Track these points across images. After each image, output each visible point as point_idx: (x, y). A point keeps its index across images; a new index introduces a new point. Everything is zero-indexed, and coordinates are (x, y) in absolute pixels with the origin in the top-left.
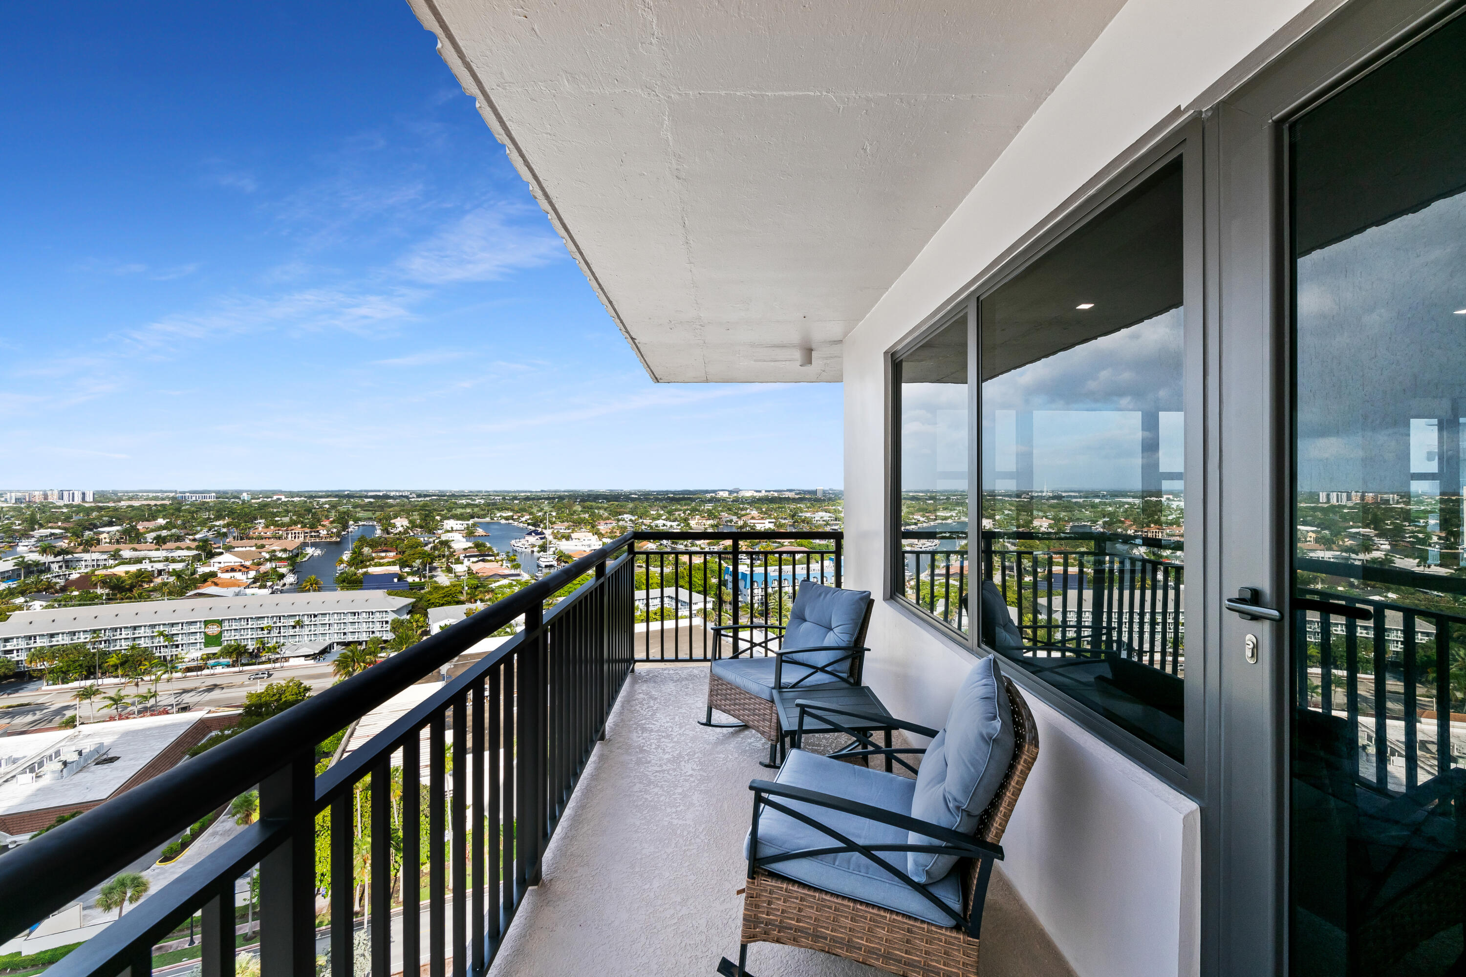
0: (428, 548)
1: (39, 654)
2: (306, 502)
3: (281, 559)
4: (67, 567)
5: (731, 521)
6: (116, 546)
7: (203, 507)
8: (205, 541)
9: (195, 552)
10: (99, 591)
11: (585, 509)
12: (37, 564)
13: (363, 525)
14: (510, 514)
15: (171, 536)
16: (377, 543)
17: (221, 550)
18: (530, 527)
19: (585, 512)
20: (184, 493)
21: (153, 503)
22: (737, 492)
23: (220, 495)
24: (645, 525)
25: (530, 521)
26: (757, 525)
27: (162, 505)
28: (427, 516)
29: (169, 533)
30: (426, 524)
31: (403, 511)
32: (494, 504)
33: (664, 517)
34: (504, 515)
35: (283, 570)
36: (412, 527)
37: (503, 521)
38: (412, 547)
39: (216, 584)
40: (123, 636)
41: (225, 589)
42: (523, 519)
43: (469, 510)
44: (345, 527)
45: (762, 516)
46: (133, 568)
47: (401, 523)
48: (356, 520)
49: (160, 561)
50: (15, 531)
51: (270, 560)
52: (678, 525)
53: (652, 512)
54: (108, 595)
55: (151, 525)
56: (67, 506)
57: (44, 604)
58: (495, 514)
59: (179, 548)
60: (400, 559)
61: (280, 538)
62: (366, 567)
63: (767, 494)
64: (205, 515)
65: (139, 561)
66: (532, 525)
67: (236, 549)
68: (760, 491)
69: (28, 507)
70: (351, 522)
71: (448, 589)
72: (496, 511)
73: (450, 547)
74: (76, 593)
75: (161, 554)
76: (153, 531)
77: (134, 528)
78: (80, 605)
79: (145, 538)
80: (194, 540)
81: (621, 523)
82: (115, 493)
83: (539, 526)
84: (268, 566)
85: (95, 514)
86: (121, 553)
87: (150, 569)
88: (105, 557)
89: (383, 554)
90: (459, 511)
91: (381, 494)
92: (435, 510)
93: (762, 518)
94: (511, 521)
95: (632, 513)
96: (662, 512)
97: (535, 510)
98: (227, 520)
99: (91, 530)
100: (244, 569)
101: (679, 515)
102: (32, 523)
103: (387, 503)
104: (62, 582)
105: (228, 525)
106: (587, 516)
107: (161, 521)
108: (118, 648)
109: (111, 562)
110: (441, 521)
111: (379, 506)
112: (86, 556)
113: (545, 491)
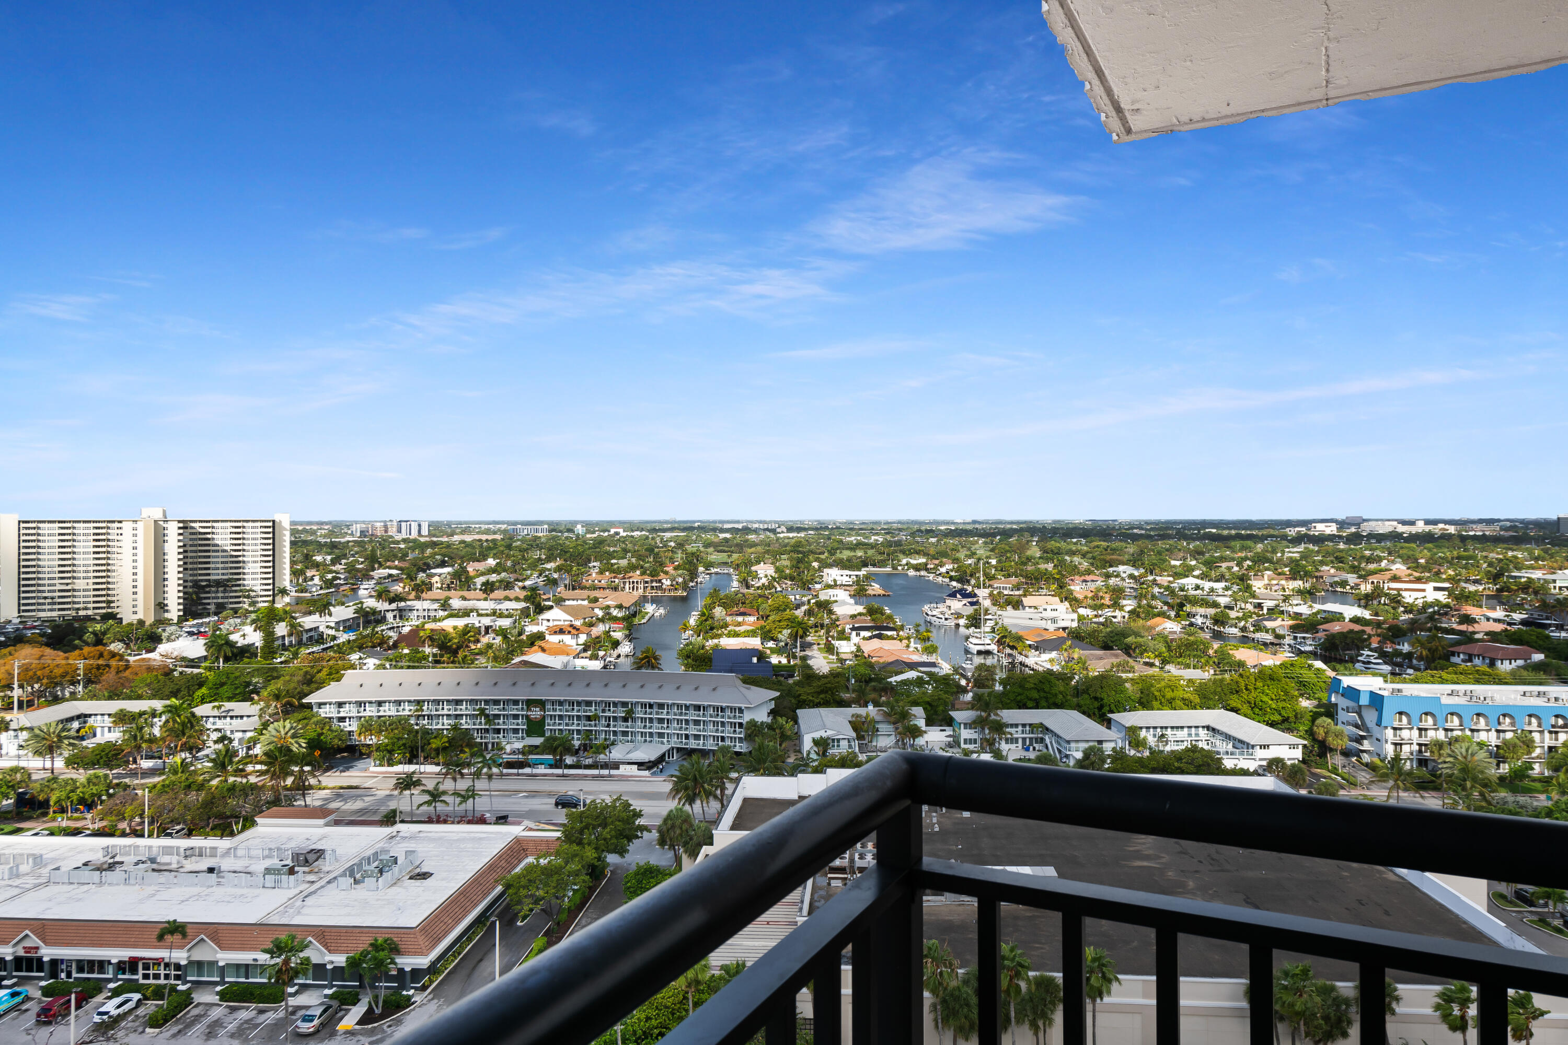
0: (799, 613)
1: (368, 726)
2: (647, 538)
3: (615, 619)
4: (401, 617)
5: (1344, 583)
6: (447, 593)
7: (535, 543)
8: (534, 589)
9: (523, 605)
10: (427, 650)
11: (1049, 554)
12: (374, 612)
13: (717, 573)
14: (922, 560)
15: (501, 581)
16: (733, 600)
17: (550, 603)
18: (954, 584)
19: (1047, 560)
20: (515, 523)
21: (484, 537)
22: (1358, 525)
23: (554, 527)
24: (1160, 586)
25: (953, 574)
26: (1404, 593)
27: (494, 541)
28: (799, 561)
29: (498, 577)
30: (798, 574)
31: (768, 552)
32: (899, 543)
33: (1197, 573)
34: (913, 562)
35: (618, 635)
36: (781, 578)
37: (912, 573)
38: (778, 609)
39: (543, 650)
40: (445, 712)
41: (552, 658)
42: (943, 570)
43: (860, 553)
44: (693, 575)
45: (1417, 574)
46: (461, 623)
47: (764, 571)
48: (708, 566)
49: (487, 615)
50: (358, 570)
51: (602, 620)
52: (1227, 589)
53: (1173, 563)
54: (435, 655)
55: (481, 566)
56: (404, 541)
57: (377, 662)
58: (899, 561)
59: (508, 599)
60: (762, 628)
61: (615, 589)
62: (719, 636)
63: (1428, 528)
64: (536, 554)
65: (466, 613)
66: (958, 581)
67: (567, 603)
68: (1412, 523)
69: (371, 541)
70: (701, 569)
71: (825, 680)
72: (901, 556)
73: (831, 612)
74: (406, 651)
75: (487, 605)
76: (483, 574)
77: (464, 570)
78: (409, 667)
79: (475, 584)
80: (524, 588)
81: (1112, 581)
82: (449, 524)
83: (968, 581)
84: (600, 629)
85: (429, 551)
86: (451, 601)
87: (477, 625)
88: (436, 606)
89: (740, 619)
90: (846, 554)
91: (740, 526)
92: (812, 552)
93: (1418, 580)
94: (923, 573)
95: (1134, 563)
96: (1193, 563)
97: (961, 555)
98: (559, 562)
99: (424, 571)
100: (573, 630)
101: (1229, 568)
102: (373, 561)
103: (747, 540)
104: (393, 635)
105: (559, 569)
106: (1050, 566)
107: (491, 562)
108: (440, 726)
109: (442, 613)
110: (820, 569)
111: (737, 545)
112: (418, 604)
113: (979, 523)
